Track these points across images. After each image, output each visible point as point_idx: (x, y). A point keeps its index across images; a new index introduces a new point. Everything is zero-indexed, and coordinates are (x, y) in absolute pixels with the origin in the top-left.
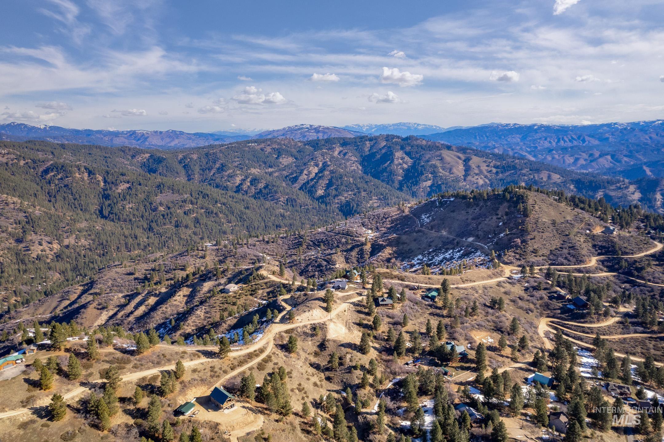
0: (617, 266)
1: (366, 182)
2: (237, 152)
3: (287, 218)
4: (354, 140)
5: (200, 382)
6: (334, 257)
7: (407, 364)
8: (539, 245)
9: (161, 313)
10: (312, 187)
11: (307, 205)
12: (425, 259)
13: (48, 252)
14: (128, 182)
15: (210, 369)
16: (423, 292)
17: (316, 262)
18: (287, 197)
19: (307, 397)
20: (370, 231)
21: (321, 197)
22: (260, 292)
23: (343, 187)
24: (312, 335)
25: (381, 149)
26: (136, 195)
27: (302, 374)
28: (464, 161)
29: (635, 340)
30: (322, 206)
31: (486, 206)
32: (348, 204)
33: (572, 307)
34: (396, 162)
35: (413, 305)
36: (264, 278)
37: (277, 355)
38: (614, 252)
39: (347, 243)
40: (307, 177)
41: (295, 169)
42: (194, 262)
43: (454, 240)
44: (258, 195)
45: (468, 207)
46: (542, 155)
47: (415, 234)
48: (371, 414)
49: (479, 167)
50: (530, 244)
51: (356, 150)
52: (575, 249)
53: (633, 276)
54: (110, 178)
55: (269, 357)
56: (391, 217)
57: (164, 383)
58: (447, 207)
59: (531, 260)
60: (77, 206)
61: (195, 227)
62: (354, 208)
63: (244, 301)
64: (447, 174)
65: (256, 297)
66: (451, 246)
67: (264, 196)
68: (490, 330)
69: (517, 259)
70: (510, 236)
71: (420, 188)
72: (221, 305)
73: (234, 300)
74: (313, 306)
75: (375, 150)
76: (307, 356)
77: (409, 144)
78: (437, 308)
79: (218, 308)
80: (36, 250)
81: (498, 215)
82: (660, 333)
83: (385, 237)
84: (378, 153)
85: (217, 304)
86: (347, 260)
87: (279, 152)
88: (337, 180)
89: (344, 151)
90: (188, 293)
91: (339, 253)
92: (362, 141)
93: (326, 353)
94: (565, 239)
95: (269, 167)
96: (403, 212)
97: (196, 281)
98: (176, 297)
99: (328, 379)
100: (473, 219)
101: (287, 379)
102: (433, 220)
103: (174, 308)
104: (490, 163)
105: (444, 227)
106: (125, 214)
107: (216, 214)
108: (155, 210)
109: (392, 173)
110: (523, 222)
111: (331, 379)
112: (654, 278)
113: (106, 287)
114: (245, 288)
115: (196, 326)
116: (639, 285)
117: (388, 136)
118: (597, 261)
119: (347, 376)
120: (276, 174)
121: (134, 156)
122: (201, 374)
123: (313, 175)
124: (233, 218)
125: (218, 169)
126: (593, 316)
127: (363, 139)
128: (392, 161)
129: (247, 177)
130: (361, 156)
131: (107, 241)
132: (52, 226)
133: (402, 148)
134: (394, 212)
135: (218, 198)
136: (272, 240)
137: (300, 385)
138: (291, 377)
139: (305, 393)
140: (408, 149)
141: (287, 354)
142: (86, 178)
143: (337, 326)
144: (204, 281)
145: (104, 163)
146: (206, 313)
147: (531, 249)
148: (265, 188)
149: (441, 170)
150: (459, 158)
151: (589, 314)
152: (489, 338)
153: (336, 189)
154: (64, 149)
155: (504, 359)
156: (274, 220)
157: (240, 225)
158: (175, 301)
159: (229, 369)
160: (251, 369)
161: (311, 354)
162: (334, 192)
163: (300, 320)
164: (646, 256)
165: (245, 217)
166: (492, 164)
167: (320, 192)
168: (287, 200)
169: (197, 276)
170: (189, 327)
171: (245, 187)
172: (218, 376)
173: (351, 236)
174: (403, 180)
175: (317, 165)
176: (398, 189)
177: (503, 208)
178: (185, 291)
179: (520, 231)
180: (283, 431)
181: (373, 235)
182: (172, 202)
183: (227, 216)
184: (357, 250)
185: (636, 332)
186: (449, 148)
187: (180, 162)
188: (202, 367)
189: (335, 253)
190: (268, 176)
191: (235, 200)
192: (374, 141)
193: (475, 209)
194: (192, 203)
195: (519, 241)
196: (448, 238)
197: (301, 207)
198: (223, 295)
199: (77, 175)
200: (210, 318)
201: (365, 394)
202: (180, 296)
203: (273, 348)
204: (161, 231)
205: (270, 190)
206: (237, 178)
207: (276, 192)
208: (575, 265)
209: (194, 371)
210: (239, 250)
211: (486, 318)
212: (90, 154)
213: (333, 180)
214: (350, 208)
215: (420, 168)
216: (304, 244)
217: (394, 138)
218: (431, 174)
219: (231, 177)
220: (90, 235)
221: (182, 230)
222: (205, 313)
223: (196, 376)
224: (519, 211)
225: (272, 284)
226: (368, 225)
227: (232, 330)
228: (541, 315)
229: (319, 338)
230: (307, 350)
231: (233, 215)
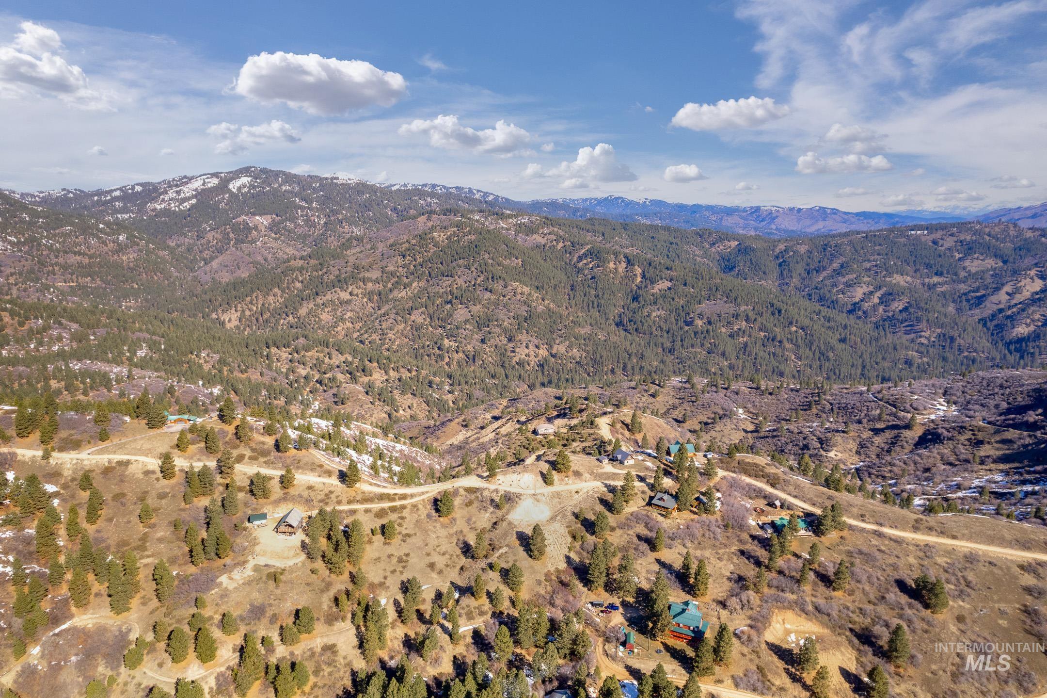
2: (880, 245)
6: (838, 438)
7: (594, 604)
10: (1008, 317)
13: (532, 357)
14: (671, 280)
15: (327, 492)
17: (805, 439)
18: (939, 331)
19: (402, 573)
20: (946, 407)
22: (575, 444)
26: (673, 299)
27: (427, 545)
30: (1009, 356)
35: (718, 526)
36: (594, 428)
39: (880, 418)
40: (1008, 297)
41: (988, 281)
44: (885, 322)
54: (651, 272)
55: (403, 507)
60: (595, 305)
67: (895, 324)
68: (837, 627)
80: (521, 353)
87: (969, 249)
91: (853, 434)
95: (936, 274)
101: (396, 540)
106: (646, 324)
107: (780, 342)
108: (689, 323)
111: (465, 569)
113: (526, 408)
114: (563, 435)
120: (939, 289)
121: (714, 244)
122: (312, 494)
123: (1023, 296)
125: (834, 271)
129: (878, 289)
131: (601, 357)
132: (548, 327)
134: (1033, 378)
135: (796, 317)
138: (404, 541)
142: (620, 270)
143: (537, 507)
145: (665, 251)
148: (906, 309)
154: (625, 229)
157: (814, 366)
160: (367, 511)
161: (476, 530)
165: (831, 355)
167: (1022, 330)
171: (867, 305)
172: (327, 503)
173: (896, 408)
180: (308, 584)
181: (943, 414)
182: (719, 316)
187: (777, 257)
188: (321, 486)
190: (922, 290)
194: (748, 320)
199: (612, 265)
203: (423, 500)
205: (910, 313)
207: (919, 320)
209: (310, 488)
212: (652, 237)
220: (585, 345)
223: (305, 493)
229: (501, 513)
230: (475, 523)
231: (810, 349)
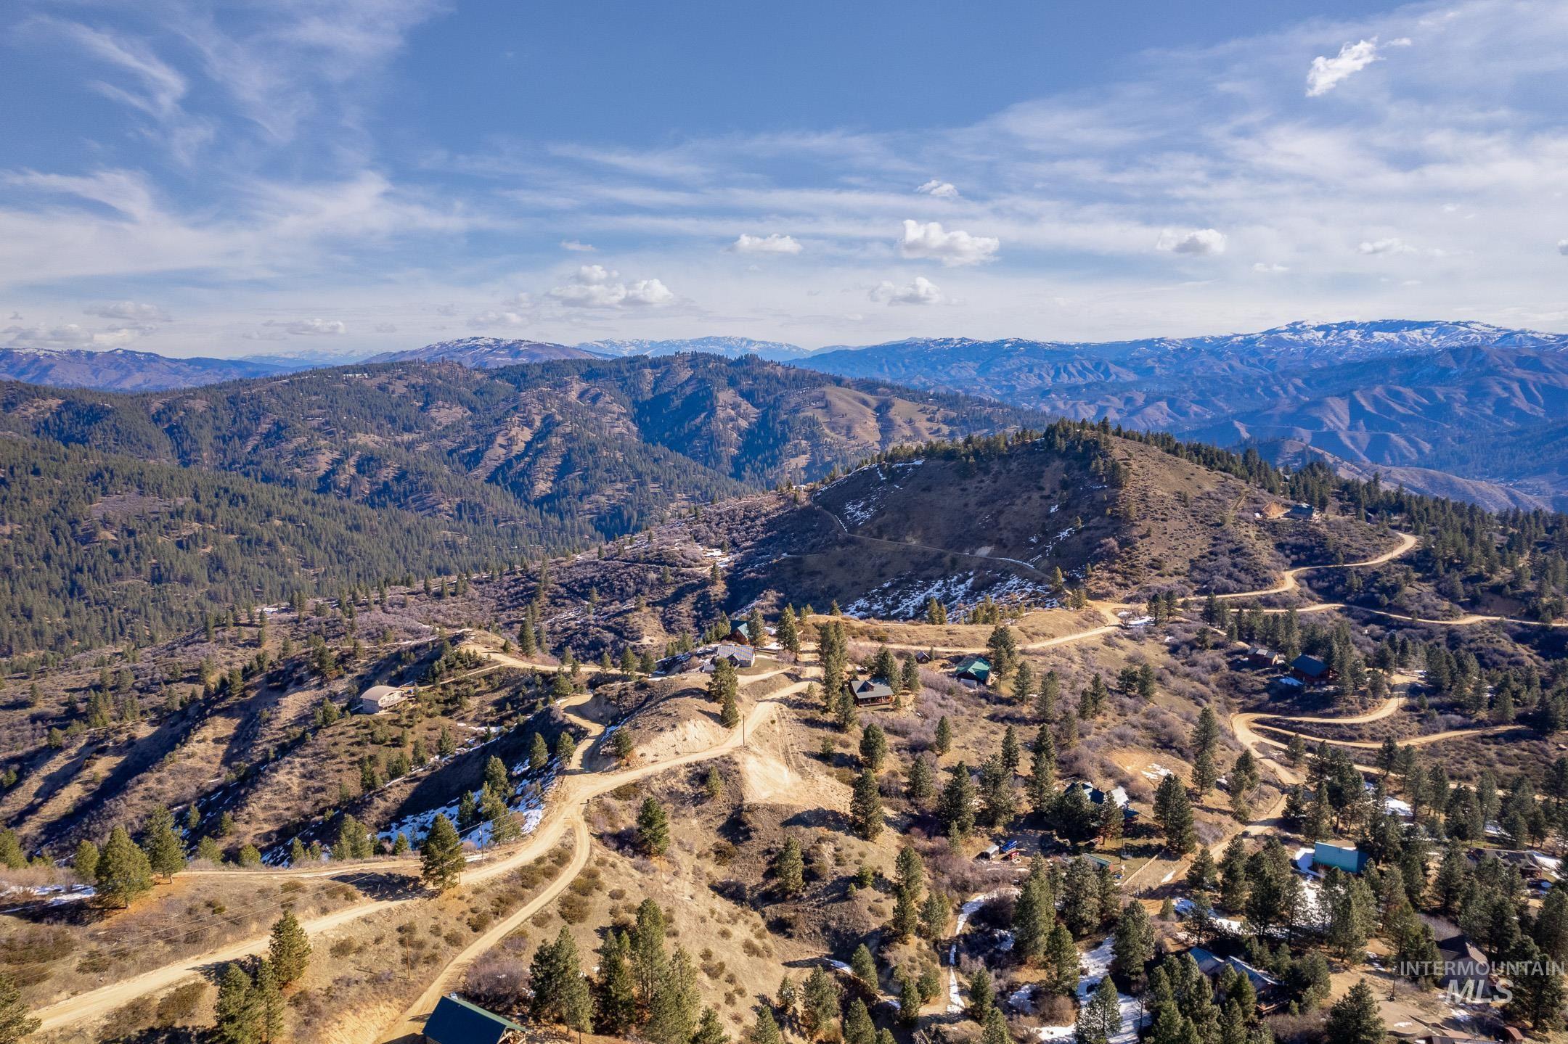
0: (1339, 588)
1: (656, 460)
2: (316, 394)
3: (465, 551)
4: (614, 365)
5: (369, 988)
6: (634, 619)
7: (985, 856)
8: (1163, 550)
9: (144, 798)
10: (521, 474)
11: (512, 518)
12: (875, 607)
15: (398, 935)
16: (943, 666)
17: (585, 634)
18: (458, 500)
19: (741, 992)
20: (717, 553)
21: (547, 498)
22: (473, 702)
23: (600, 473)
24: (698, 799)
25: (681, 386)
26: (24, 499)
27: (703, 920)
28: (877, 410)
29: (1456, 744)
30: (551, 519)
31: (1009, 471)
32: (616, 512)
33: (1295, 682)
34: (721, 414)
35: (943, 698)
36: (479, 664)
37: (613, 866)
38: (1328, 557)
39: (662, 582)
40: (504, 451)
41: (472, 433)
42: (228, 658)
43: (940, 556)
44: (380, 497)
45: (964, 477)
46: (1029, 403)
47: (838, 549)
48: (951, 1019)
49: (910, 421)
50: (1142, 549)
51: (622, 388)
52: (1244, 554)
53: (1378, 605)
55: (590, 875)
56: (765, 515)
57: (233, 1011)
58: (910, 479)
59: (1152, 584)
61: (212, 580)
62: (634, 522)
63: (426, 733)
64: (844, 439)
65: (462, 719)
66: (938, 572)
67: (399, 500)
68: (1148, 746)
69: (1120, 585)
70: (1085, 535)
71: (783, 471)
72: (355, 749)
73: (396, 732)
74: (681, 712)
75: (667, 390)
76: (698, 863)
77: (747, 374)
78: (1001, 701)
79: (346, 758)
81: (1041, 489)
82: (1496, 724)
83: (762, 561)
84: (675, 393)
85: (342, 748)
86: (669, 625)
87: (428, 395)
88: (583, 456)
89: (592, 392)
90: (230, 731)
91: (646, 610)
92: (633, 368)
93: (754, 847)
94: (1217, 532)
95: (404, 429)
96: (795, 501)
97: (253, 694)
98: (192, 747)
99: (780, 927)
100: (981, 504)
101: (665, 942)
102: (881, 512)
103: (186, 781)
104: (934, 413)
105: (911, 528)
107: (269, 544)
108: (88, 538)
109: (713, 439)
110: (1113, 500)
111: (790, 925)
112: (1425, 607)
114: (426, 695)
115: (278, 819)
116: (1400, 626)
117: (695, 356)
118: (1297, 579)
119: (837, 910)
120: (424, 447)
121: (13, 404)
122: (368, 959)
123: (519, 447)
124: (319, 555)
125: (267, 436)
126: (1351, 698)
127: (636, 363)
128: (712, 412)
129: (346, 454)
130: (635, 403)
133: (732, 382)
134: (769, 503)
135: (274, 504)
136: (452, 590)
137: (707, 955)
138: (675, 934)
139: (731, 980)
140: (746, 384)
141: (638, 860)
143: (765, 765)
144: (282, 690)
146: (310, 776)
147: (1145, 559)
148: (397, 479)
149: (827, 431)
150: (865, 403)
151: (1340, 693)
152: (1157, 766)
153: (584, 479)
155: (1216, 817)
156: (431, 556)
157: (337, 571)
158: (189, 757)
159: (466, 931)
160: (540, 920)
161: (707, 855)
162: (579, 486)
163: (650, 757)
164: (1393, 561)
165: (350, 550)
166: (938, 416)
167: (543, 487)
168: (459, 508)
169: (257, 679)
170: (254, 825)
171: (343, 479)
172: (432, 959)
173: (671, 565)
174: (743, 455)
175: (529, 424)
176: (731, 475)
177: (1055, 471)
178: (222, 726)
179: (1107, 520)
181: (727, 559)
182: (141, 518)
183: (301, 549)
184: (691, 598)
185: (1451, 727)
186: (838, 382)
187: (157, 419)
188: (367, 934)
189: (636, 610)
190: (402, 451)
191: (319, 509)
192: (663, 369)
193: (982, 481)
194: (200, 518)
195: (1112, 542)
196: (924, 554)
197: (496, 522)
198: (356, 718)
200: (322, 790)
201: (911, 960)
202: (204, 740)
203: (592, 846)
204: (108, 595)
205: (411, 483)
206: (320, 457)
207: (428, 488)
208: (1254, 590)
210: (362, 619)
211: (1123, 719)
213: (574, 456)
214: (622, 520)
215: (778, 426)
216: (543, 593)
217: (709, 361)
218: (806, 438)
219: (305, 454)
221: (174, 591)
222: (303, 776)
223: (348, 968)
224: (1094, 476)
225: (507, 678)
226: (708, 538)
227: (409, 818)
228: (1229, 708)
229: (720, 806)
231: (319, 547)
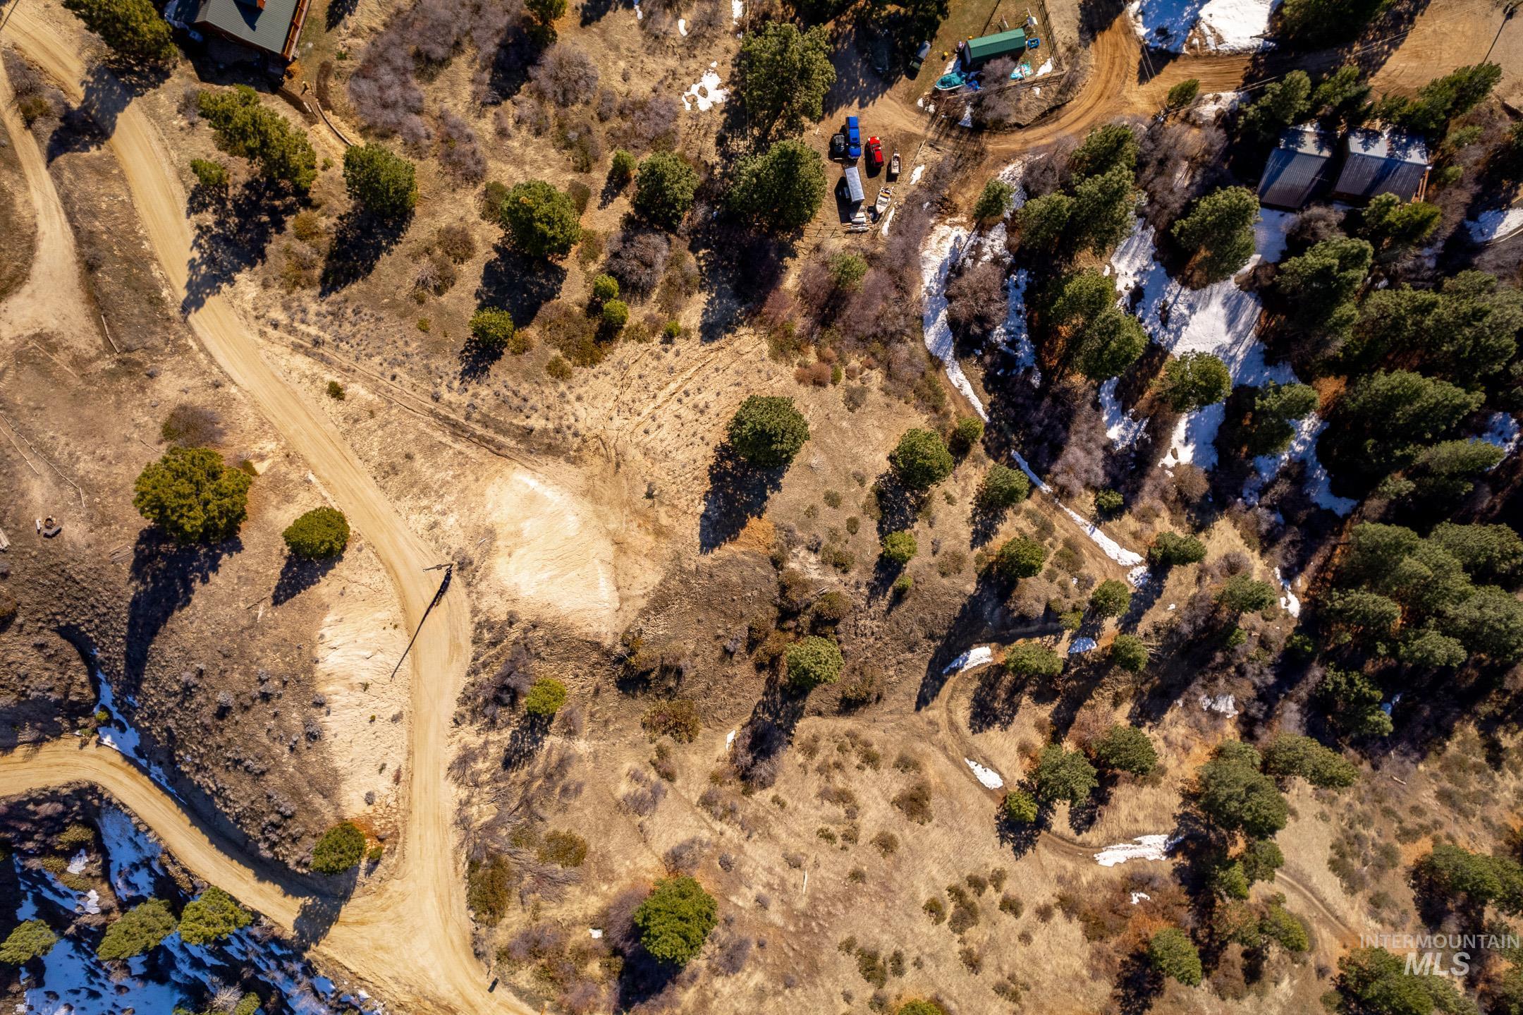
24: (541, 721)
27: (857, 876)
137: (934, 909)
138: (897, 959)
230: (635, 777)
